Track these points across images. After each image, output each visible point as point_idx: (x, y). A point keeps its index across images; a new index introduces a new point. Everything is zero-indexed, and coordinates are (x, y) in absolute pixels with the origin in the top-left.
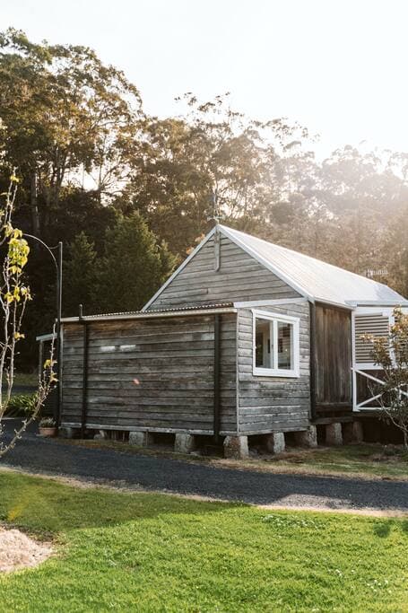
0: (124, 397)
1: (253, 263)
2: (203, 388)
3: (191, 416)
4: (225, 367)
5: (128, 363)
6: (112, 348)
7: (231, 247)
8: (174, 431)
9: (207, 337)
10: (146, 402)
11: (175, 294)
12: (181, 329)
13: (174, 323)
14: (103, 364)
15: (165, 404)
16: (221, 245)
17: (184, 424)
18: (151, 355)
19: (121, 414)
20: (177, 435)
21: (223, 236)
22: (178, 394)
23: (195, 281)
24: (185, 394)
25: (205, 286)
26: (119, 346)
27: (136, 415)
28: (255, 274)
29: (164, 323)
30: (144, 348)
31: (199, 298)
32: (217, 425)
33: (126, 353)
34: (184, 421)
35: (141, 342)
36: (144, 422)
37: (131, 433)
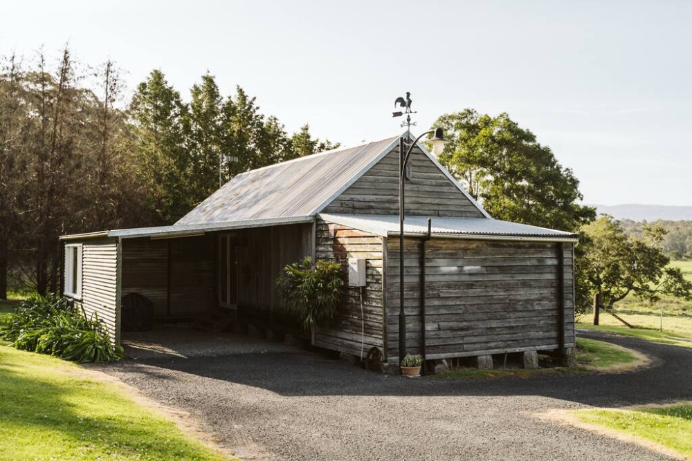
0: (470, 321)
1: (443, 179)
2: (547, 308)
3: (537, 334)
4: (565, 289)
5: (472, 285)
6: (454, 269)
8: (522, 349)
9: (550, 262)
10: (494, 324)
12: (526, 253)
13: (520, 247)
14: (443, 286)
15: (513, 324)
17: (531, 341)
18: (499, 277)
19: (466, 339)
20: (526, 353)
22: (524, 314)
24: (532, 314)
26: (462, 267)
27: (484, 338)
29: (515, 247)
30: (490, 270)
32: (560, 339)
33: (470, 274)
34: (531, 339)
35: (488, 264)
36: (493, 344)
37: (479, 358)
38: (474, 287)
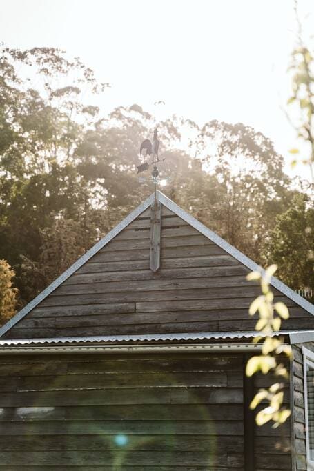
1: (227, 263)
4: (265, 459)
5: (33, 444)
7: (183, 231)
11: (66, 310)
12: (162, 380)
16: (163, 228)
21: (166, 213)
23: (109, 288)
25: (130, 298)
26: (14, 408)
28: (233, 282)
30: (75, 413)
31: (116, 319)
33: (31, 423)
35: (69, 403)
38: (37, 448)
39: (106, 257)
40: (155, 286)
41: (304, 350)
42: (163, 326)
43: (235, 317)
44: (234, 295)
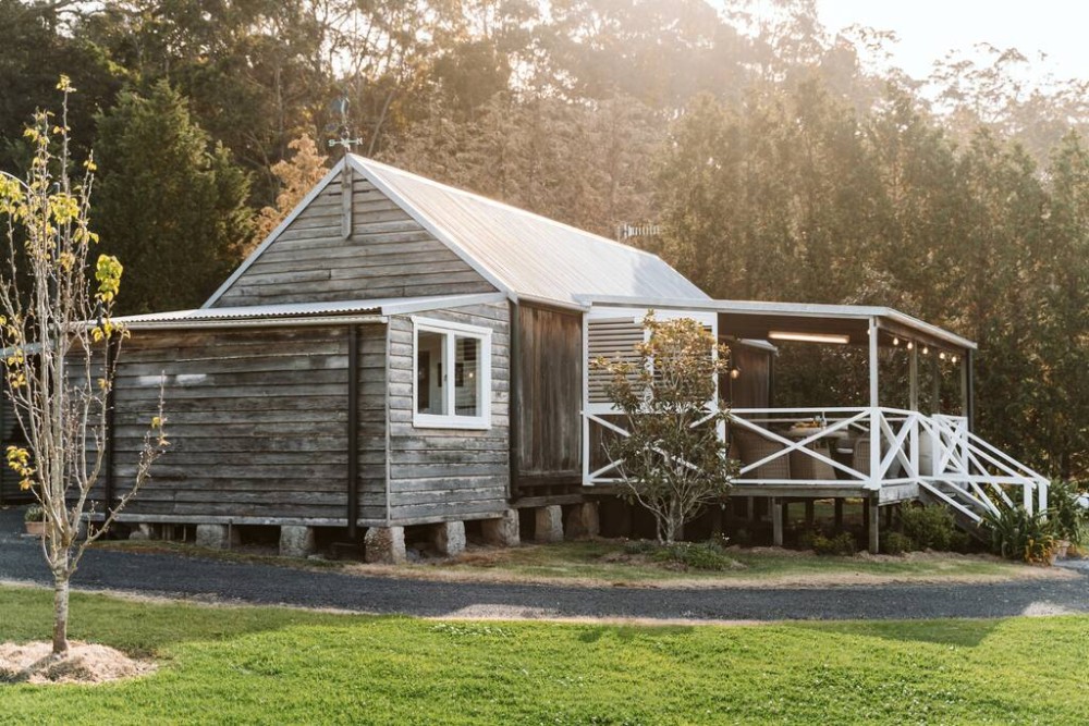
0: (187, 465)
1: (412, 228)
2: (329, 448)
3: (308, 496)
4: (367, 414)
5: (191, 405)
6: (161, 379)
7: (372, 196)
8: (277, 521)
9: (335, 363)
10: (226, 473)
11: (269, 278)
12: (289, 349)
13: (277, 338)
14: (144, 407)
15: (260, 475)
16: (354, 193)
17: (297, 508)
18: (236, 393)
19: (179, 495)
20: (284, 528)
21: (357, 177)
22: (285, 459)
23: (305, 255)
24: (298, 459)
25: (324, 264)
26: (175, 376)
27: (209, 497)
28: (417, 247)
29: (258, 337)
30: (222, 380)
31: (313, 286)
32: (354, 510)
33: (188, 388)
34: (296, 505)
35: (217, 370)
36: (223, 508)
37: (199, 528)
38: (194, 409)
39: (303, 223)
40: (348, 252)
41: (414, 318)
42: (356, 292)
43: (418, 282)
44: (417, 260)
